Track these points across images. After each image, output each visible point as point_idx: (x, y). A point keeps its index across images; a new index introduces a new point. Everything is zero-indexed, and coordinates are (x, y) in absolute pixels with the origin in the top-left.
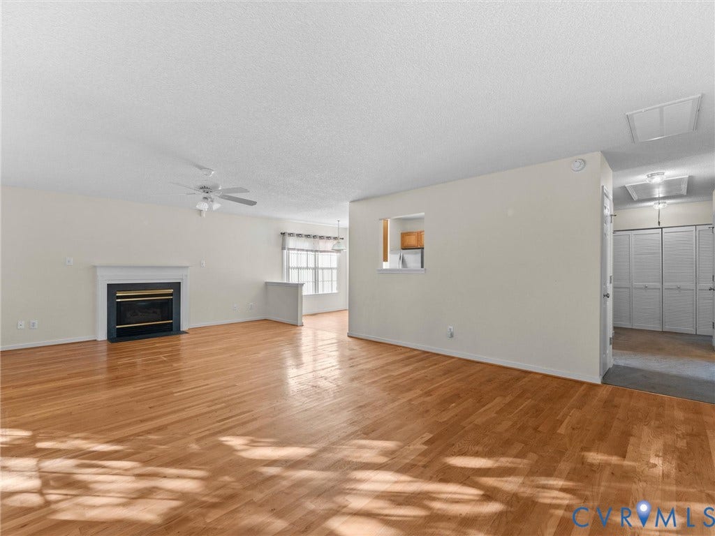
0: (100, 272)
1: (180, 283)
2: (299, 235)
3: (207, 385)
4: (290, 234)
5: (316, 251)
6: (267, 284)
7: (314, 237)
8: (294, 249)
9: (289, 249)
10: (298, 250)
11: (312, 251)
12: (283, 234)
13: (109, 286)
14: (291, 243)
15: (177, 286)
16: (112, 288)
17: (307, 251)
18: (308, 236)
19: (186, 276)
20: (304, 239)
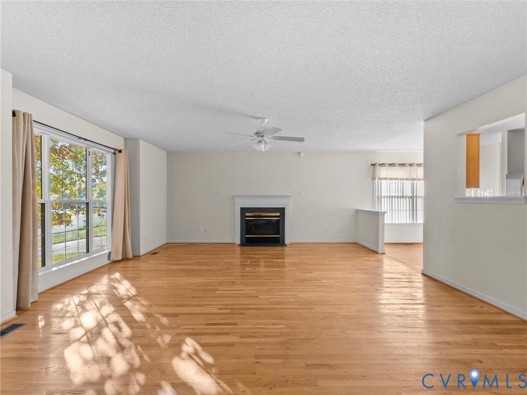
0: (237, 200)
1: (284, 208)
2: (392, 165)
3: (243, 290)
4: (382, 165)
5: (413, 179)
6: (357, 211)
7: (411, 165)
8: (386, 179)
9: (380, 179)
10: (391, 179)
11: (407, 179)
12: (374, 165)
13: (242, 209)
14: (383, 172)
15: (282, 211)
16: (244, 210)
17: (402, 179)
18: (403, 165)
19: (289, 203)
20: (397, 168)
